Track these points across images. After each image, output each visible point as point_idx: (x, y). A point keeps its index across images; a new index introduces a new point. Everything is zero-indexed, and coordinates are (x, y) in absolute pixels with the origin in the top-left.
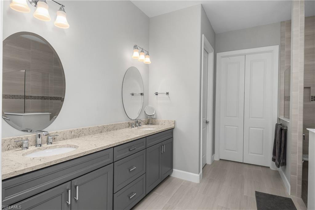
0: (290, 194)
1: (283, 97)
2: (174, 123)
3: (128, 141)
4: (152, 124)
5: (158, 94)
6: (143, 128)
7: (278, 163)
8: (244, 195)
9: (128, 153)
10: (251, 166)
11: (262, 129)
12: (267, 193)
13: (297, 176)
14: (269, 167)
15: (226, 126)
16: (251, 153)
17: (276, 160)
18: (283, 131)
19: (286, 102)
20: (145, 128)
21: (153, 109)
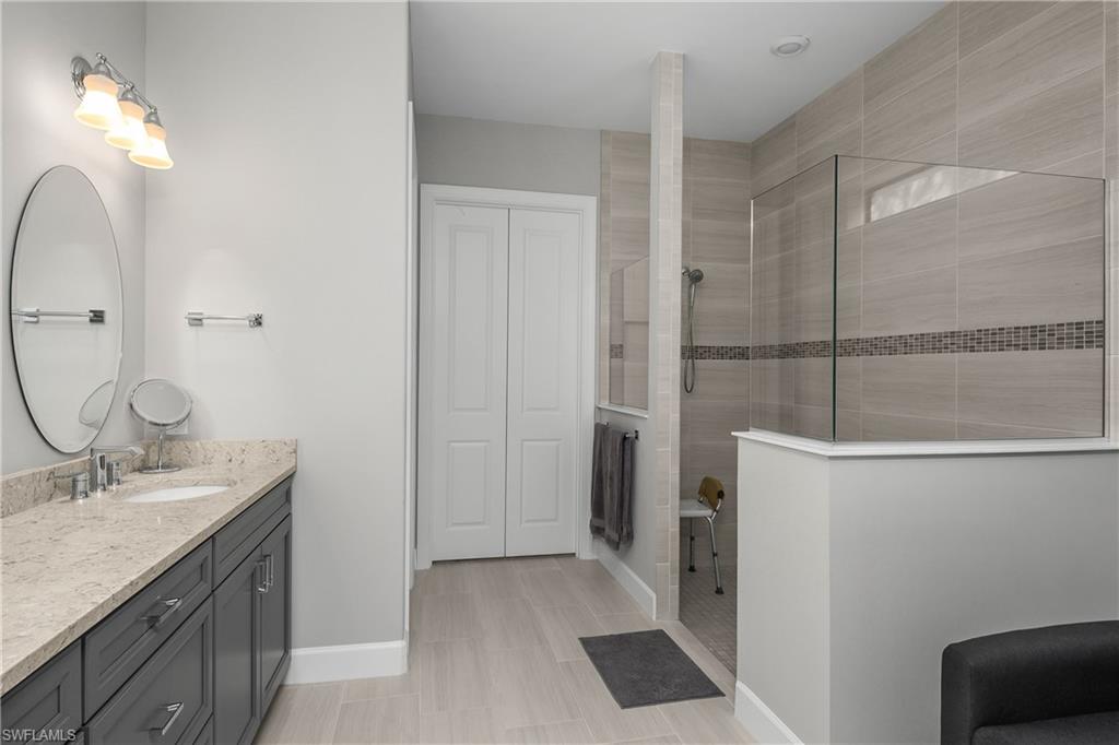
0: (654, 618)
1: (608, 347)
2: (295, 452)
3: (154, 576)
4: (168, 467)
5: (204, 321)
6: (137, 491)
7: (615, 537)
8: (558, 661)
9: (149, 639)
10: (530, 562)
11: (555, 443)
12: (607, 634)
13: (669, 564)
14: (574, 554)
15: (453, 444)
16: (528, 521)
17: (607, 530)
18: (626, 443)
19: (616, 361)
20: (148, 489)
21: (178, 396)
